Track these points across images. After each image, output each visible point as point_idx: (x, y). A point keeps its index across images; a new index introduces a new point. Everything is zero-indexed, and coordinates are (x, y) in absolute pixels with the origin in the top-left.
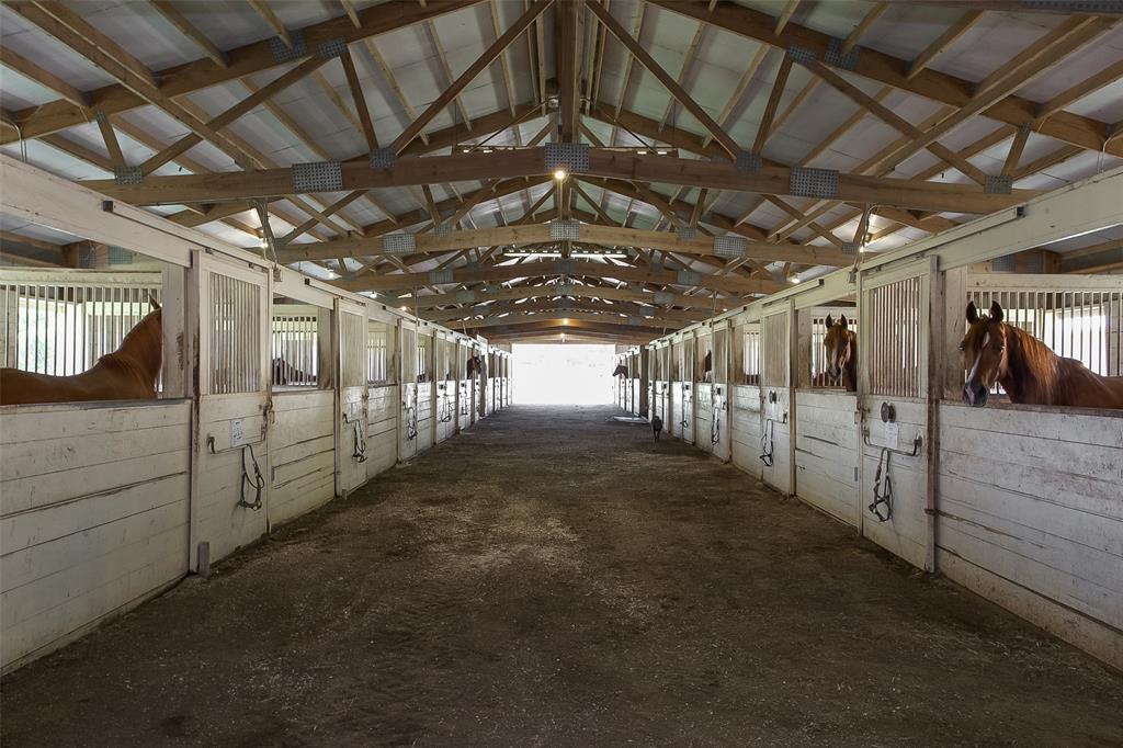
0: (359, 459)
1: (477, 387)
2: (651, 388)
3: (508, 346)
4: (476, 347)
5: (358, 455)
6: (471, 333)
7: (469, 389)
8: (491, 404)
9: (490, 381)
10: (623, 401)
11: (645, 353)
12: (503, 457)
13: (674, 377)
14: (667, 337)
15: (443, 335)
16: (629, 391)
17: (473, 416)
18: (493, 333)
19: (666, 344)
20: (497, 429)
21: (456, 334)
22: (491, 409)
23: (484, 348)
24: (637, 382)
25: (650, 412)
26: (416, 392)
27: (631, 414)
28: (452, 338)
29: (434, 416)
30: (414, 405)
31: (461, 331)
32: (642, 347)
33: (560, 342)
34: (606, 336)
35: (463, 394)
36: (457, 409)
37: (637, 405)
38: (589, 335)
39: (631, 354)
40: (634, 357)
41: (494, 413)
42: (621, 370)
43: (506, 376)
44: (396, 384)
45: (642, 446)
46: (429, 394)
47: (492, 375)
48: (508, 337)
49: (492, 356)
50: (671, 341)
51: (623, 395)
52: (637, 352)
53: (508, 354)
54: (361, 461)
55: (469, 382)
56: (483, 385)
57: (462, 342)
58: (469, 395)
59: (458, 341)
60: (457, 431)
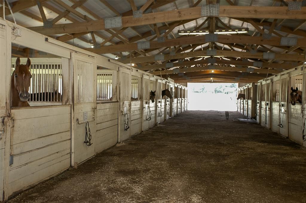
0: (88, 144)
1: (168, 103)
2: (258, 105)
3: (185, 84)
4: (168, 83)
5: (87, 142)
6: (165, 77)
7: (163, 104)
8: (176, 111)
9: (175, 100)
10: (242, 111)
11: (255, 87)
12: (175, 141)
13: (273, 99)
14: (269, 78)
15: (148, 77)
16: (246, 106)
17: (165, 116)
18: (176, 77)
19: (269, 82)
20: (176, 123)
21: (155, 77)
22: (176, 113)
23: (172, 85)
24: (250, 102)
25: (258, 117)
26: (130, 105)
27: (246, 117)
28: (153, 79)
29: (141, 117)
30: (128, 112)
31: (159, 76)
32: (253, 83)
33: (210, 82)
34: (234, 79)
35: (159, 106)
36: (156, 114)
37: (250, 113)
38: (225, 78)
39: (247, 87)
40: (249, 89)
41: (177, 115)
42: (241, 96)
43: (184, 97)
44: (117, 102)
45: (255, 138)
46: (139, 106)
47: (176, 97)
48: (185, 79)
49: (176, 88)
50: (272, 80)
51: (242, 107)
52: (250, 86)
53: (185, 87)
54: (89, 145)
55: (163, 101)
56: (171, 102)
57: (159, 81)
58: (163, 107)
59: (157, 80)
60: (156, 124)
